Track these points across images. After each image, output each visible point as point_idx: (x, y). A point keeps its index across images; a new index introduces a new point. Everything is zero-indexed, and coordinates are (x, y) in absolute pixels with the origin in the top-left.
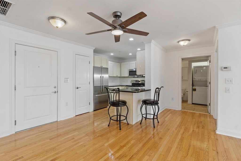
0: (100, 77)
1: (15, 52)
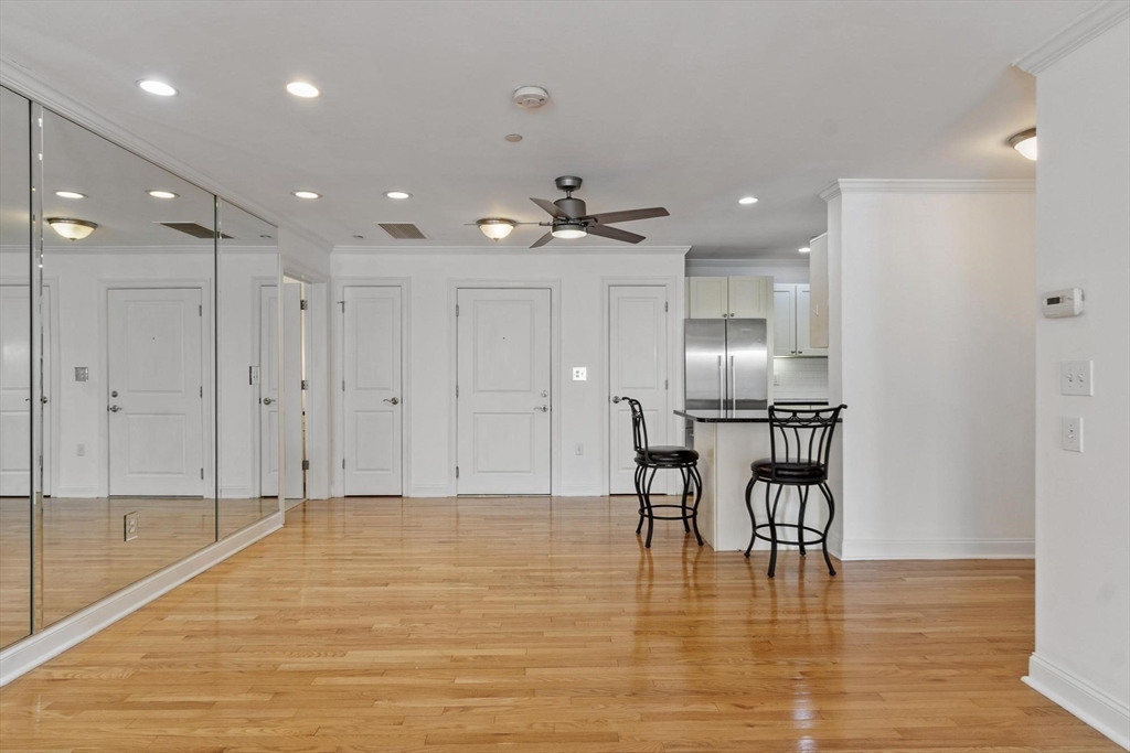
0: (716, 359)
1: (457, 307)
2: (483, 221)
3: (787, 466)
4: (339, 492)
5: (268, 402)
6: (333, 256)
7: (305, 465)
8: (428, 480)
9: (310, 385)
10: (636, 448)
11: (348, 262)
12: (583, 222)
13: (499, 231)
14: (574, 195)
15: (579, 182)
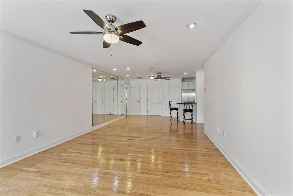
0: (187, 95)
1: (147, 87)
2: (150, 77)
3: (188, 110)
4: (131, 114)
5: (122, 102)
6: (130, 81)
7: (127, 110)
8: (143, 113)
9: (127, 99)
10: (170, 108)
11: (132, 82)
12: (161, 78)
13: (152, 78)
14: (160, 75)
15: (160, 73)
